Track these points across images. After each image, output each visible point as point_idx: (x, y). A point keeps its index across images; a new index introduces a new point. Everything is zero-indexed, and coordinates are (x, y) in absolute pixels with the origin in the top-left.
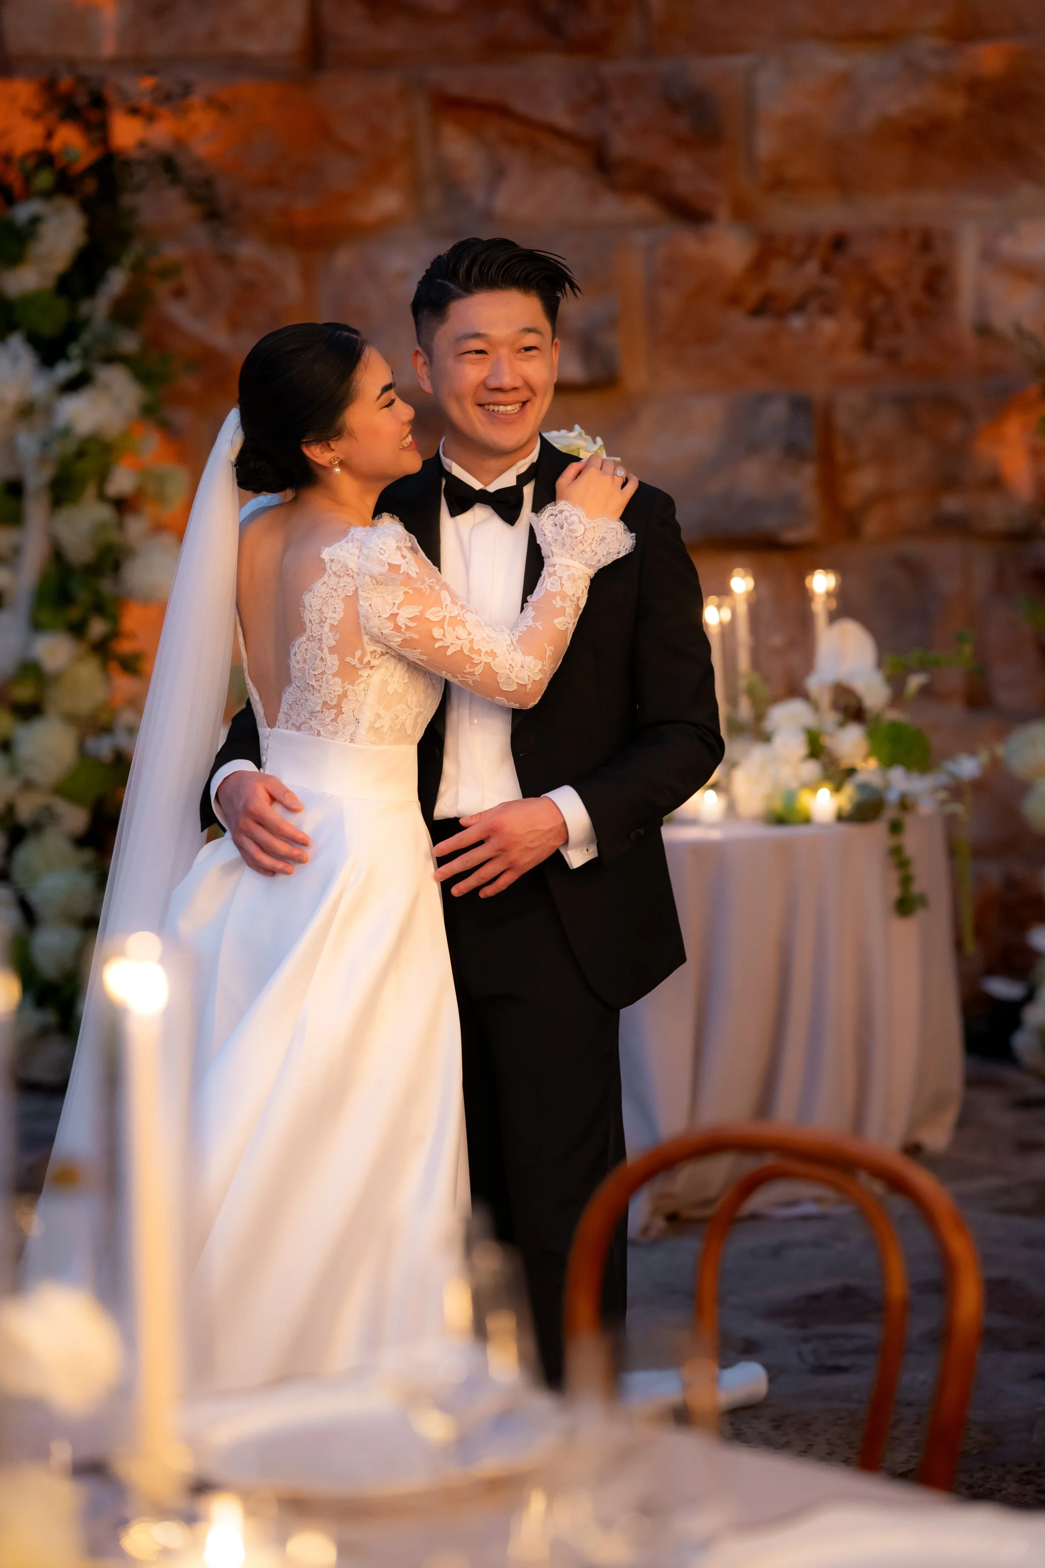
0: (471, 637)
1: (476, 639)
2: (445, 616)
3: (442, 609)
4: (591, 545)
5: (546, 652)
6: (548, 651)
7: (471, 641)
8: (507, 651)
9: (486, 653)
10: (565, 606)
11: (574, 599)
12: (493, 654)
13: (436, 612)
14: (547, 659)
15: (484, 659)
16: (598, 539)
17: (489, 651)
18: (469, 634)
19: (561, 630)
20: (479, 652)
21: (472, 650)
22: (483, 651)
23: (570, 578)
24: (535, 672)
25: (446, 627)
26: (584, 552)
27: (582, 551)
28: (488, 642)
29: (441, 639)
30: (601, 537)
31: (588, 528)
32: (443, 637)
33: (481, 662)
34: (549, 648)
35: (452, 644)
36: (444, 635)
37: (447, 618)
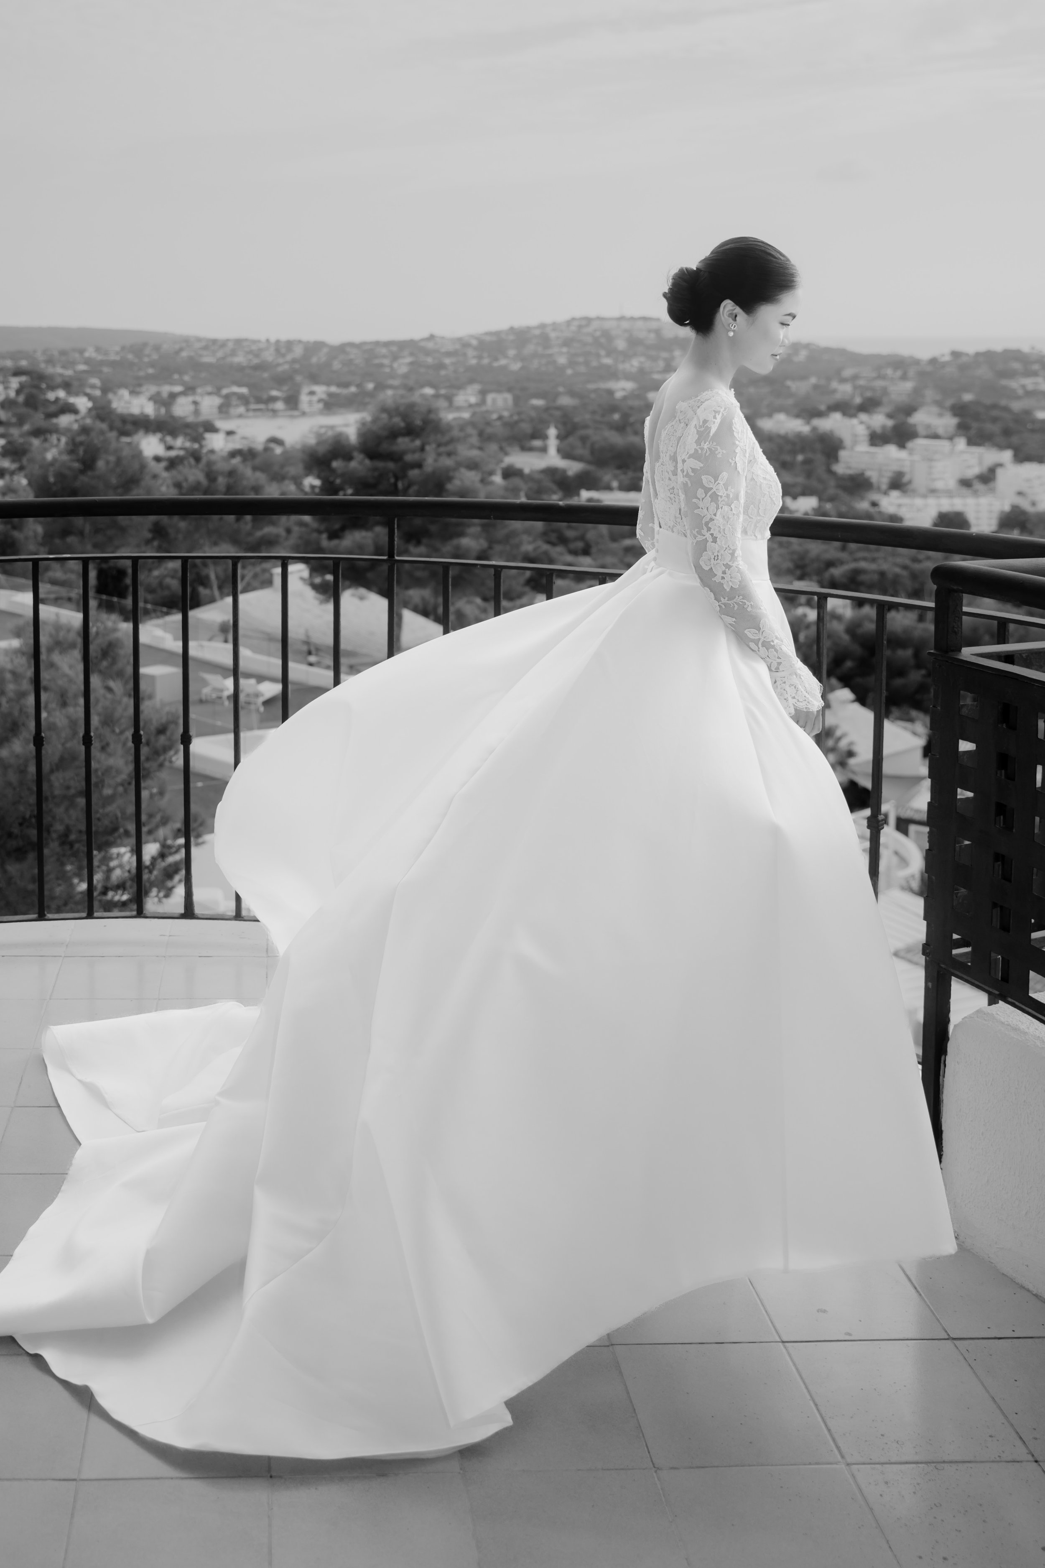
0: (714, 517)
1: (715, 522)
3: (715, 482)
7: (712, 520)
8: (725, 548)
12: (715, 540)
15: (708, 536)
17: (715, 535)
18: (715, 515)
20: (709, 529)
21: (707, 524)
22: (711, 532)
24: (730, 584)
25: (708, 495)
28: (719, 532)
29: (699, 499)
32: (701, 499)
33: (704, 535)
35: (702, 508)
36: (703, 499)
37: (712, 491)
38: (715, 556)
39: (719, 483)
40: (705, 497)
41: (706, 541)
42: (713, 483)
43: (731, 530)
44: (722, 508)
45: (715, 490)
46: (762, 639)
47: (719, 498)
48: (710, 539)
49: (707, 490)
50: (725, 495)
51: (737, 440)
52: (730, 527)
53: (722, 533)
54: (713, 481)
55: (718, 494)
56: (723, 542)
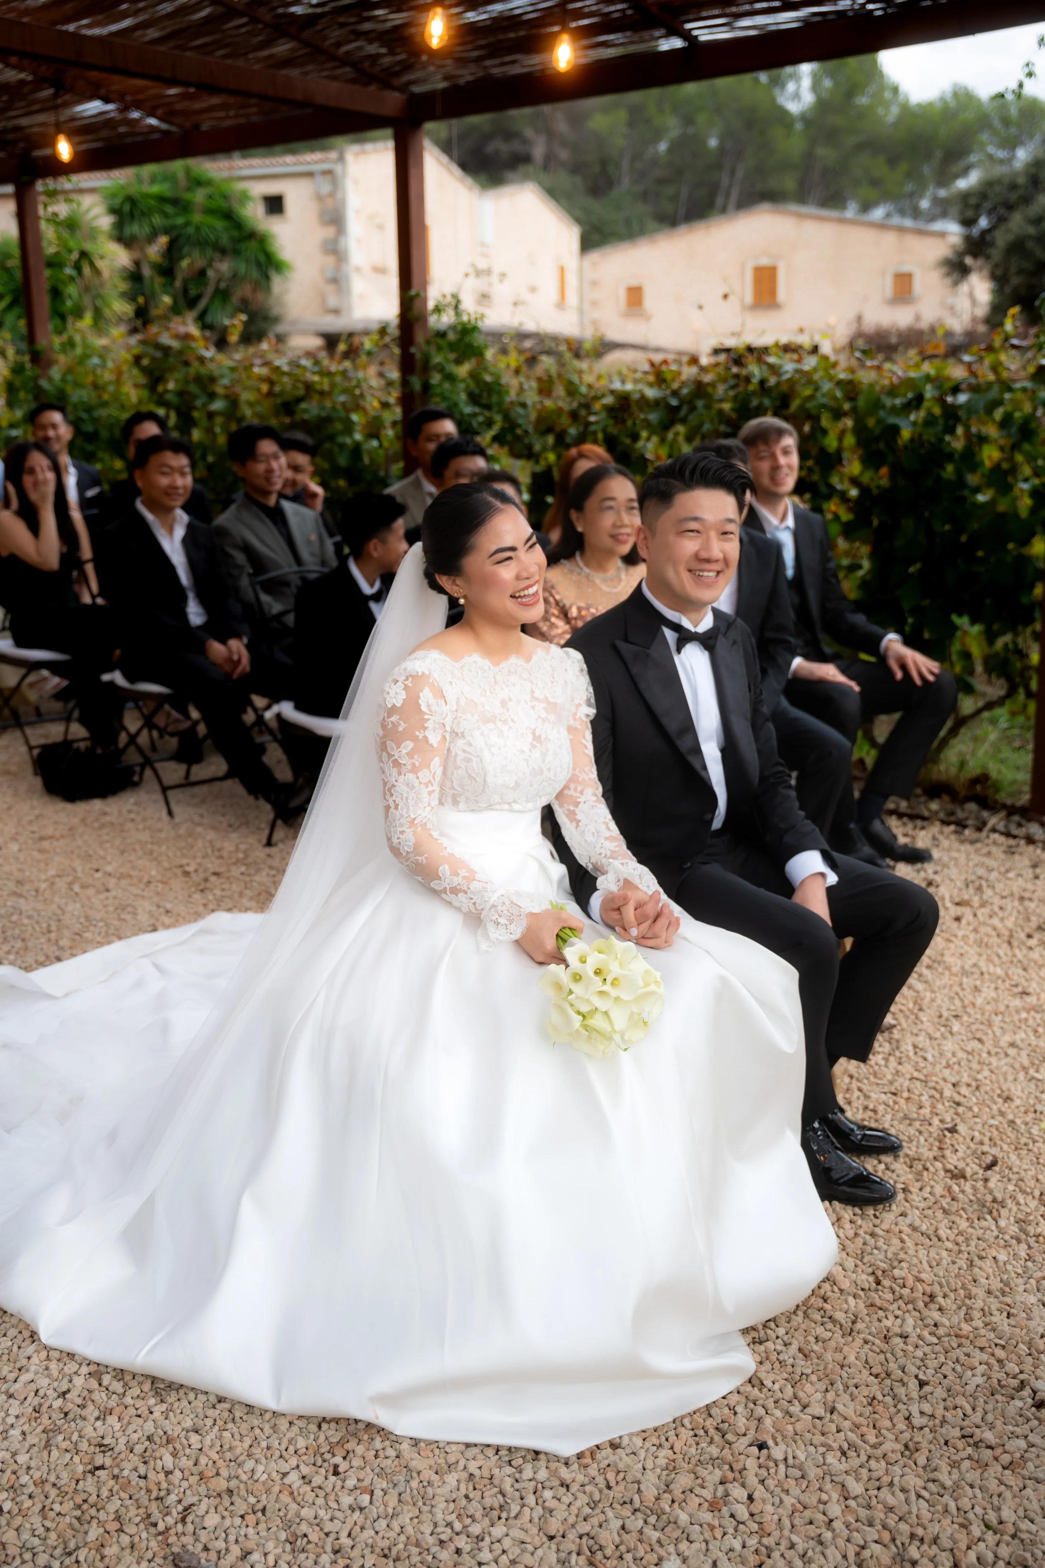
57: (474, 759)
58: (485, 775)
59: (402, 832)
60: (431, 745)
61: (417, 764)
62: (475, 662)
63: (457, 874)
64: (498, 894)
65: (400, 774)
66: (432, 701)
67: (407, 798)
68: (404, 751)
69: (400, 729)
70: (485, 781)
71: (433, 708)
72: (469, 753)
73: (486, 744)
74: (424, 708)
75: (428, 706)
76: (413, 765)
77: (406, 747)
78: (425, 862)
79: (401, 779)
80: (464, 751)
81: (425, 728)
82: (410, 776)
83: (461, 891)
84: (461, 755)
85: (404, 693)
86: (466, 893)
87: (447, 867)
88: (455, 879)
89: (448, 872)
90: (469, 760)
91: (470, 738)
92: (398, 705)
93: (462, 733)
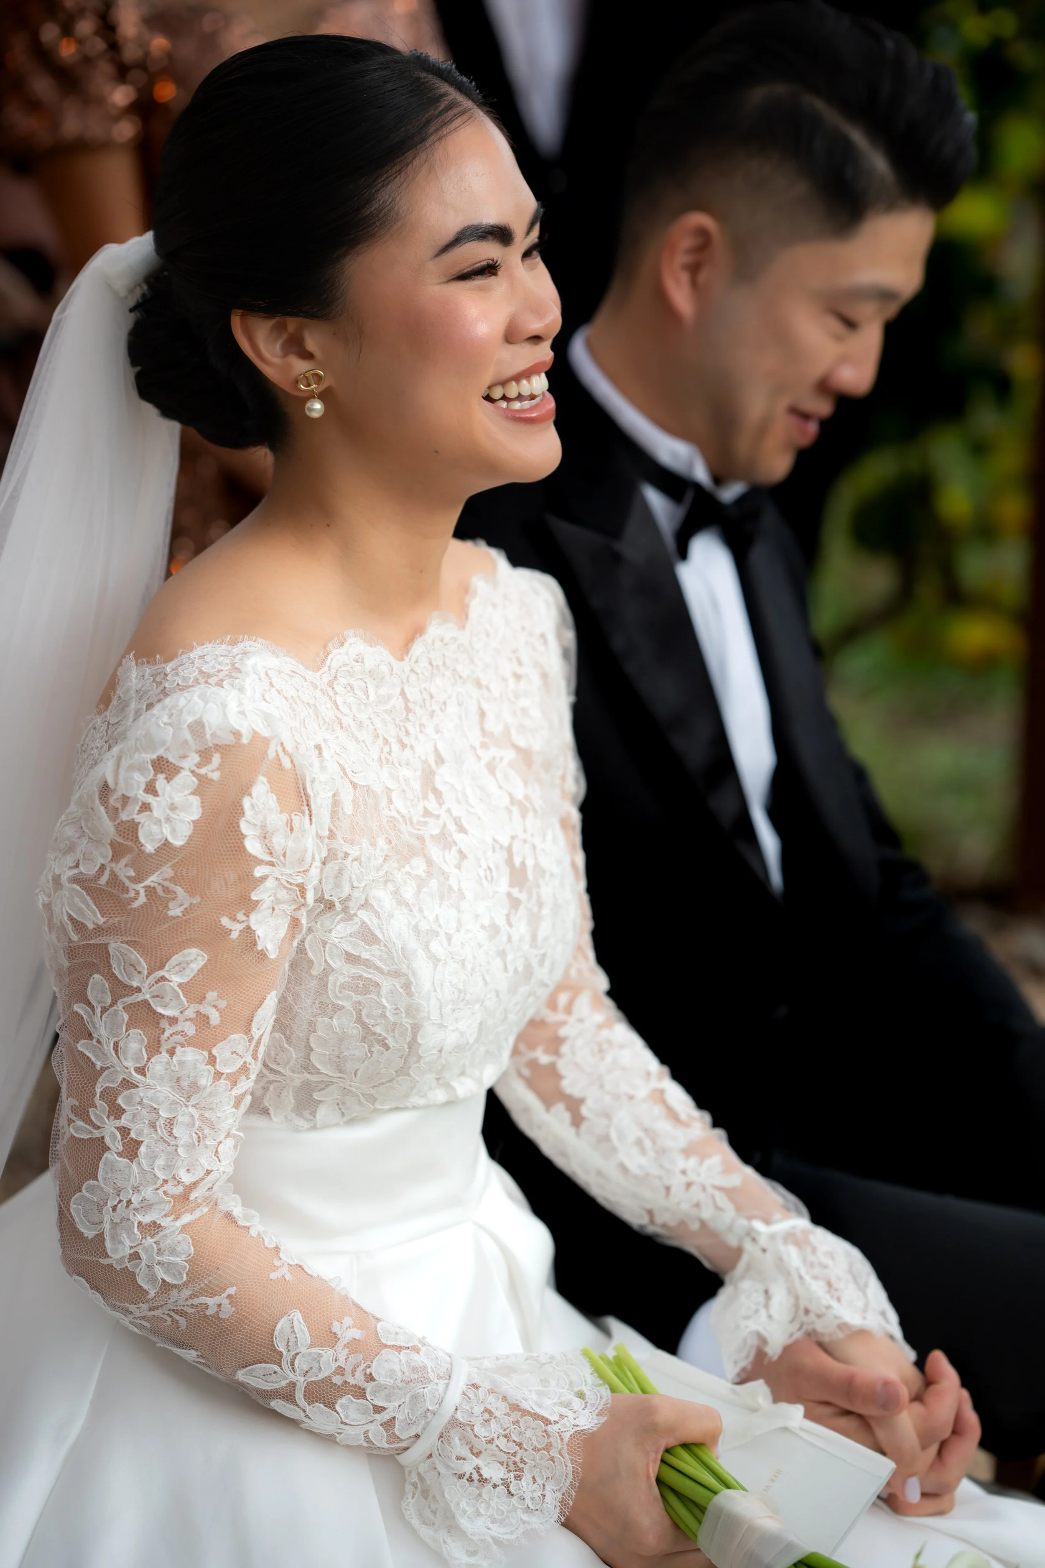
0: (137, 1075)
1: (140, 1092)
2: (139, 990)
3: (149, 974)
4: (506, 1436)
5: (212, 1295)
6: (217, 1299)
7: (128, 1084)
8: (160, 1182)
9: (125, 1131)
10: (340, 1346)
11: (358, 1379)
12: (131, 1149)
13: (131, 965)
14: (196, 1301)
15: (109, 1130)
16: (517, 1459)
17: (133, 1135)
18: (143, 1069)
19: (272, 1334)
20: (117, 1112)
22: (124, 1121)
23: (415, 1370)
24: (156, 1270)
25: (124, 1003)
26: (486, 1416)
27: (490, 1412)
28: (153, 1126)
30: (521, 1465)
31: (549, 1428)
33: (99, 1128)
34: (225, 1302)
35: (95, 1041)
37: (140, 994)
38: (121, 1201)
39: (163, 978)
40: (111, 1006)
41: (100, 1147)
42: (145, 972)
43: (197, 1123)
44: (172, 1052)
45: (148, 997)
46: (301, 1382)
47: (164, 1024)
48: (116, 1144)
49: (120, 989)
50: (190, 1013)
51: (260, 862)
52: (196, 1114)
53: (162, 1132)
54: (144, 966)
55: (160, 1010)
56: (160, 1162)
57: (386, 985)
58: (416, 1028)
59: (154, 1227)
60: (263, 954)
61: (215, 1017)
62: (360, 659)
63: (333, 1339)
64: (459, 1384)
65: (154, 1048)
66: (276, 819)
67: (171, 1123)
68: (176, 979)
69: (175, 911)
70: (413, 1044)
71: (278, 841)
72: (367, 963)
73: (416, 929)
74: (253, 846)
75: (265, 837)
76: (202, 1020)
77: (182, 967)
78: (227, 1311)
79: (159, 1064)
80: (352, 959)
81: (250, 906)
82: (190, 1055)
83: (346, 1388)
84: (343, 971)
85: (195, 801)
86: (360, 1393)
87: (297, 1316)
88: (327, 1354)
89: (304, 1335)
90: (368, 987)
91: (364, 915)
92: (178, 842)
93: (345, 901)
